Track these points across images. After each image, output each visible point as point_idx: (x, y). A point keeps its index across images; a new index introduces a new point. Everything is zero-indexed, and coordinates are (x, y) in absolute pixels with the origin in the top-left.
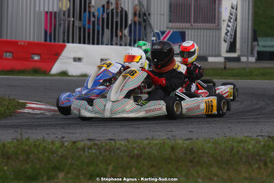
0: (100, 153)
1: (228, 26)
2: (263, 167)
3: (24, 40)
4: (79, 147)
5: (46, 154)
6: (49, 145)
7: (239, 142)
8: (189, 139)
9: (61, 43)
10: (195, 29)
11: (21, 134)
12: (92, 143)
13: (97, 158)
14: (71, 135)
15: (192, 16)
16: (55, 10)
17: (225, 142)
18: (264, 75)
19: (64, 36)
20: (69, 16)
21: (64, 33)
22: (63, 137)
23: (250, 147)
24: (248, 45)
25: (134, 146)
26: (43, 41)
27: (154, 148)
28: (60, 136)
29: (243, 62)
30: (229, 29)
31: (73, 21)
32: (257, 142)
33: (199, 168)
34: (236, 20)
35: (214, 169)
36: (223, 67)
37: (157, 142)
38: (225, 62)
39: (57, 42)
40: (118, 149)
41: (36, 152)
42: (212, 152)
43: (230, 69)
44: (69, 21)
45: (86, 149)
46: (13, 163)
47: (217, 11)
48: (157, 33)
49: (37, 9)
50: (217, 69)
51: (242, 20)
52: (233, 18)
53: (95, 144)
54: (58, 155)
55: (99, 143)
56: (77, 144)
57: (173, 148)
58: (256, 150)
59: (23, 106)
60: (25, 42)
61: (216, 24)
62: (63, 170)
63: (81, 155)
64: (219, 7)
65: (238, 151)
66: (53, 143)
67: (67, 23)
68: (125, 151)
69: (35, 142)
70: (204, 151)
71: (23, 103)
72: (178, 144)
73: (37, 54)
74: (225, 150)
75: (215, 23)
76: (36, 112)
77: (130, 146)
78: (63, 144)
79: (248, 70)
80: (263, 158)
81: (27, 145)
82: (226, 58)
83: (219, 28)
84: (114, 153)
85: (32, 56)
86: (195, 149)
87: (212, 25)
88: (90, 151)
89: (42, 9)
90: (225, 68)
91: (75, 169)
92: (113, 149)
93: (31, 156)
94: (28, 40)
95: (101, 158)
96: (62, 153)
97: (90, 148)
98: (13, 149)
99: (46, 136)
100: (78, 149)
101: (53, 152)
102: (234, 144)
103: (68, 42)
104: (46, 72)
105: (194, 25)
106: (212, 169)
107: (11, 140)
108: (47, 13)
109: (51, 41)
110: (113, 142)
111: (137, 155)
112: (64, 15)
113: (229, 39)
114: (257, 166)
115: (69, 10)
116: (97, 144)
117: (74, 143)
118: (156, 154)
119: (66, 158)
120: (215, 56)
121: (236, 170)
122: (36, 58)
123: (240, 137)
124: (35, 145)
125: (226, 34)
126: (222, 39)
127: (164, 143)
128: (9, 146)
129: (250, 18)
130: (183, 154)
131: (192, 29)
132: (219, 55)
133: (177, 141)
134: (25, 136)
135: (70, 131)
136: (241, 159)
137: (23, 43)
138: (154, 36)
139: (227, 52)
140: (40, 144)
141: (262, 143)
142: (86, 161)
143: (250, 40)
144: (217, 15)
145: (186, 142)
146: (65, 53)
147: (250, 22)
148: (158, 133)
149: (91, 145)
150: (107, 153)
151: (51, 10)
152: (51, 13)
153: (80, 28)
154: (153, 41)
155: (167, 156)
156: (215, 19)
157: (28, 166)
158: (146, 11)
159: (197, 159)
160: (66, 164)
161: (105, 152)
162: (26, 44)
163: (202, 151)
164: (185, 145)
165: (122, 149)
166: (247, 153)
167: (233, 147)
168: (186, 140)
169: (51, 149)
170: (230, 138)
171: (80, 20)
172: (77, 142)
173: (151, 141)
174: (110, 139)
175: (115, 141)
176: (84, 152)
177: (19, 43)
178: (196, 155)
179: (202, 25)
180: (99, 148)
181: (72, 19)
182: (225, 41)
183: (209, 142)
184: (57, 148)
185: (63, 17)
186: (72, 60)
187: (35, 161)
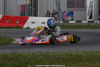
0: (44, 57)
1: (89, 9)
3: (13, 15)
5: (24, 58)
6: (24, 54)
7: (95, 53)
8: (76, 52)
9: (27, 17)
11: (14, 51)
13: (43, 59)
14: (32, 51)
15: (76, 6)
16: (25, 4)
17: (90, 53)
19: (28, 14)
20: (30, 6)
22: (29, 52)
24: (97, 16)
25: (56, 54)
26: (20, 16)
27: (64, 55)
28: (28, 51)
29: (95, 23)
30: (90, 10)
31: (31, 8)
33: (81, 63)
34: (92, 7)
35: (87, 63)
36: (88, 24)
37: (65, 53)
38: (88, 23)
39: (25, 16)
40: (50, 56)
41: (19, 57)
42: (85, 56)
43: (90, 25)
44: (30, 8)
45: (38, 56)
46: (11, 61)
47: (85, 4)
48: (63, 12)
49: (18, 4)
50: (85, 25)
51: (94, 7)
52: (91, 6)
53: (41, 54)
54: (28, 58)
55: (43, 53)
57: (71, 55)
59: (14, 40)
60: (13, 16)
62: (30, 64)
63: (36, 58)
64: (86, 2)
65: (95, 56)
66: (26, 54)
67: (29, 9)
68: (53, 56)
69: (19, 53)
70: (82, 56)
72: (73, 53)
74: (90, 56)
75: (84, 8)
77: (55, 54)
78: (30, 54)
79: (97, 26)
81: (16, 55)
82: (88, 21)
83: (86, 10)
84: (49, 57)
85: (16, 21)
86: (79, 55)
87: (83, 9)
88: (40, 57)
89: (19, 4)
90: (88, 25)
91: (35, 63)
93: (18, 59)
94: (14, 15)
95: (44, 59)
97: (40, 56)
98: (11, 56)
99: (23, 51)
100: (35, 56)
101: (26, 57)
103: (30, 16)
104: (22, 28)
105: (76, 9)
106: (86, 63)
107: (10, 53)
108: (21, 5)
109: (23, 16)
110: (48, 53)
111: (57, 58)
113: (90, 14)
115: (30, 4)
116: (43, 54)
117: (34, 54)
118: (65, 57)
119: (31, 60)
120: (84, 21)
121: (95, 63)
122: (18, 22)
123: (96, 51)
124: (19, 55)
125: (88, 12)
126: (87, 14)
127: (67, 53)
128: (9, 55)
130: (74, 57)
132: (86, 20)
135: (32, 49)
136: (96, 59)
138: (61, 13)
139: (89, 19)
140: (21, 54)
142: (39, 60)
143: (97, 14)
144: (85, 5)
145: (75, 53)
146: (28, 20)
147: (98, 7)
148: (65, 50)
149: (40, 55)
150: (46, 57)
151: (23, 4)
152: (23, 5)
153: (34, 11)
154: (61, 15)
155: (69, 58)
156: (84, 7)
157: (17, 63)
158: (58, 4)
159: (80, 59)
160: (31, 62)
161: (45, 57)
162: (14, 17)
163: (81, 56)
164: (75, 54)
165: (52, 56)
166: (99, 57)
167: (93, 54)
168: (75, 52)
169: (25, 56)
170: (92, 51)
171: (34, 8)
172: (34, 53)
173: (62, 53)
174: (47, 52)
175: (49, 53)
176: (38, 57)
177: (11, 17)
178: (79, 58)
179: (79, 9)
180: (43, 55)
181: (31, 7)
182: (88, 15)
183: (84, 53)
184: (27, 56)
185: (27, 7)
186: (31, 23)
187: (19, 61)
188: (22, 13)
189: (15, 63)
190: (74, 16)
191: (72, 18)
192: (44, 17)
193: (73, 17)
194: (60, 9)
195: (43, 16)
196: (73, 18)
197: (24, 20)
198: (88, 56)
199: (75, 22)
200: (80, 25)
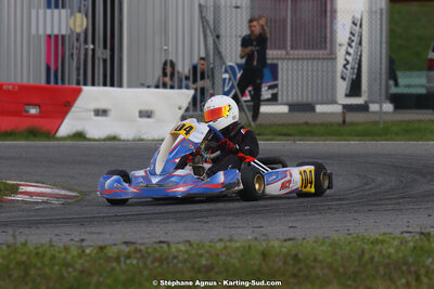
0: (145, 264)
1: (348, 53)
2: (414, 283)
3: (12, 81)
4: (110, 254)
5: (57, 268)
7: (372, 243)
8: (290, 239)
9: (74, 86)
10: (294, 59)
11: (14, 236)
12: (132, 248)
13: (141, 273)
14: (95, 236)
15: (289, 38)
16: (63, 32)
17: (350, 243)
18: (408, 132)
19: (78, 75)
20: (86, 42)
21: (78, 69)
22: (83, 240)
23: (392, 250)
24: (380, 84)
25: (200, 252)
26: (43, 82)
27: (233, 255)
28: (78, 239)
29: (373, 112)
30: (349, 58)
31: (93, 50)
32: (402, 243)
34: (360, 43)
36: (341, 120)
37: (238, 244)
38: (344, 113)
39: (67, 85)
40: (175, 257)
41: (39, 265)
42: (329, 260)
43: (353, 124)
44: (86, 49)
45: (122, 259)
47: (328, 30)
48: (231, 67)
49: (33, 31)
50: (332, 124)
51: (370, 42)
52: (356, 39)
53: (136, 251)
54: (75, 269)
55: (143, 248)
56: (106, 251)
57: (264, 255)
58: (401, 255)
59: (14, 190)
60: (13, 85)
61: (328, 51)
63: (113, 269)
64: (332, 22)
65: (372, 258)
66: (66, 249)
67: (82, 52)
68: (186, 261)
69: (37, 248)
70: (315, 259)
71: (13, 185)
72: (273, 247)
73: (34, 105)
74: (350, 257)
75: (326, 48)
76: (35, 199)
77: (194, 252)
78: (83, 252)
79: (381, 126)
80: (413, 269)
81: (23, 254)
82: (347, 108)
83: (332, 58)
84: (168, 263)
85: (27, 107)
86: (300, 256)
87: (321, 52)
88: (128, 261)
89: (41, 32)
90: (344, 122)
92: (167, 258)
93: (32, 272)
94: (19, 81)
95: (146, 273)
96: (82, 265)
97: (128, 257)
99: (54, 238)
100: (108, 259)
101: (67, 265)
102: (366, 247)
103: (85, 84)
104: (50, 135)
105: (291, 52)
108: (49, 36)
109: (56, 82)
110: (165, 246)
111: (205, 266)
113: (350, 75)
114: (404, 281)
115: (86, 29)
116: (140, 251)
117: (102, 248)
118: (238, 265)
119: (90, 274)
120: (327, 103)
122: (33, 111)
123: (374, 234)
124: (37, 254)
125: (344, 66)
126: (339, 75)
127: (250, 247)
129: (384, 40)
130: (281, 263)
131: (289, 59)
132: (334, 102)
133: (271, 243)
134: (21, 239)
135: (93, 230)
136: (377, 271)
137: (10, 87)
138: (226, 71)
139: (347, 96)
140: (45, 252)
141: (411, 244)
142: (122, 278)
143: (384, 77)
144: (328, 35)
145: (286, 244)
146: (80, 103)
148: (240, 231)
149: (129, 252)
150: (156, 264)
151: (56, 32)
152: (56, 37)
153: (105, 61)
154: (225, 79)
155: (256, 268)
156: (326, 42)
158: (212, 31)
159: (305, 271)
160: (89, 284)
161: (153, 262)
162: (17, 88)
163: (312, 258)
164: (284, 250)
165: (180, 258)
166: (387, 261)
167: (363, 252)
168: (285, 240)
169: (64, 259)
170: (358, 237)
171: (105, 47)
172: (105, 247)
173: (228, 244)
174: (161, 242)
175: (168, 245)
176: (119, 263)
177: (5, 87)
178: (302, 265)
179: (305, 52)
180: (143, 256)
181: (92, 46)
182: (343, 78)
183: (323, 244)
184: (73, 257)
185: (76, 44)
186: (92, 113)
187: (39, 280)
188: (54, 71)
190: (279, 82)
191: (271, 92)
192: (148, 87)
193: (276, 86)
194: (218, 52)
195: (143, 85)
196: (275, 91)
197: (61, 103)
198: (342, 258)
199: (284, 109)
200: (306, 124)
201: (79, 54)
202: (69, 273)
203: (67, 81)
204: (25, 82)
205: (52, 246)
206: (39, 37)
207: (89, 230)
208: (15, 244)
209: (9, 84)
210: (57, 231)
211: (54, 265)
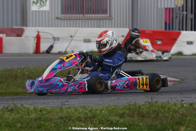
3: (150, 29)
4: (195, 107)
5: (171, 113)
6: (172, 106)
9: (178, 31)
11: (152, 98)
14: (188, 99)
16: (173, 6)
19: (179, 26)
20: (183, 11)
21: (179, 23)
22: (182, 101)
26: (163, 29)
28: (180, 100)
31: (186, 15)
39: (174, 31)
41: (163, 111)
44: (183, 15)
46: (147, 120)
49: (159, 6)
54: (179, 114)
56: (193, 105)
60: (150, 31)
62: (184, 125)
66: (175, 104)
67: (181, 15)
69: (162, 104)
73: (159, 40)
78: (183, 106)
81: (155, 107)
85: (156, 41)
89: (163, 6)
91: (193, 124)
93: (160, 115)
94: (153, 29)
96: (182, 111)
98: (146, 110)
99: (169, 100)
100: (194, 109)
101: (175, 112)
103: (183, 30)
107: (143, 103)
108: (166, 9)
109: (169, 29)
112: (179, 10)
115: (183, 6)
117: (191, 104)
119: (186, 116)
122: (159, 42)
124: (162, 107)
128: (143, 107)
134: (155, 100)
135: (187, 96)
137: (149, 32)
140: (166, 105)
146: (180, 38)
151: (169, 7)
152: (170, 9)
153: (192, 19)
157: (158, 122)
160: (186, 120)
162: (152, 32)
169: (174, 109)
171: (192, 13)
172: (193, 104)
177: (146, 32)
181: (185, 13)
184: (178, 108)
185: (178, 12)
186: (186, 43)
187: (163, 118)
188: (169, 24)
189: (154, 124)
201: (180, 16)
202: (177, 115)
203: (174, 29)
204: (155, 29)
205: (168, 103)
206: (162, 9)
207: (185, 96)
208: (152, 102)
209: (148, 30)
210: (171, 97)
211: (170, 112)
